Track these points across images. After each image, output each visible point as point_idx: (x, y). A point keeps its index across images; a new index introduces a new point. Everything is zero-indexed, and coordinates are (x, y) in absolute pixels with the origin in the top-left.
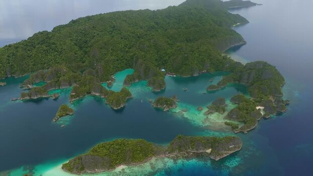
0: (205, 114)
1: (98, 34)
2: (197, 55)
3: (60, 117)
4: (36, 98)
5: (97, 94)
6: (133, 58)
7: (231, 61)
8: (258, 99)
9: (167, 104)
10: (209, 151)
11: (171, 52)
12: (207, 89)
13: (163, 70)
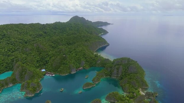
2: (74, 55)
6: (13, 61)
7: (101, 58)
11: (52, 53)
12: (84, 87)
13: (44, 70)
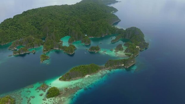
0: (115, 52)
1: (44, 19)
2: (102, 26)
3: (43, 60)
4: (23, 53)
5: (57, 49)
6: (69, 30)
8: (136, 44)
9: (96, 50)
10: (123, 65)
12: (111, 41)
13: (86, 35)
